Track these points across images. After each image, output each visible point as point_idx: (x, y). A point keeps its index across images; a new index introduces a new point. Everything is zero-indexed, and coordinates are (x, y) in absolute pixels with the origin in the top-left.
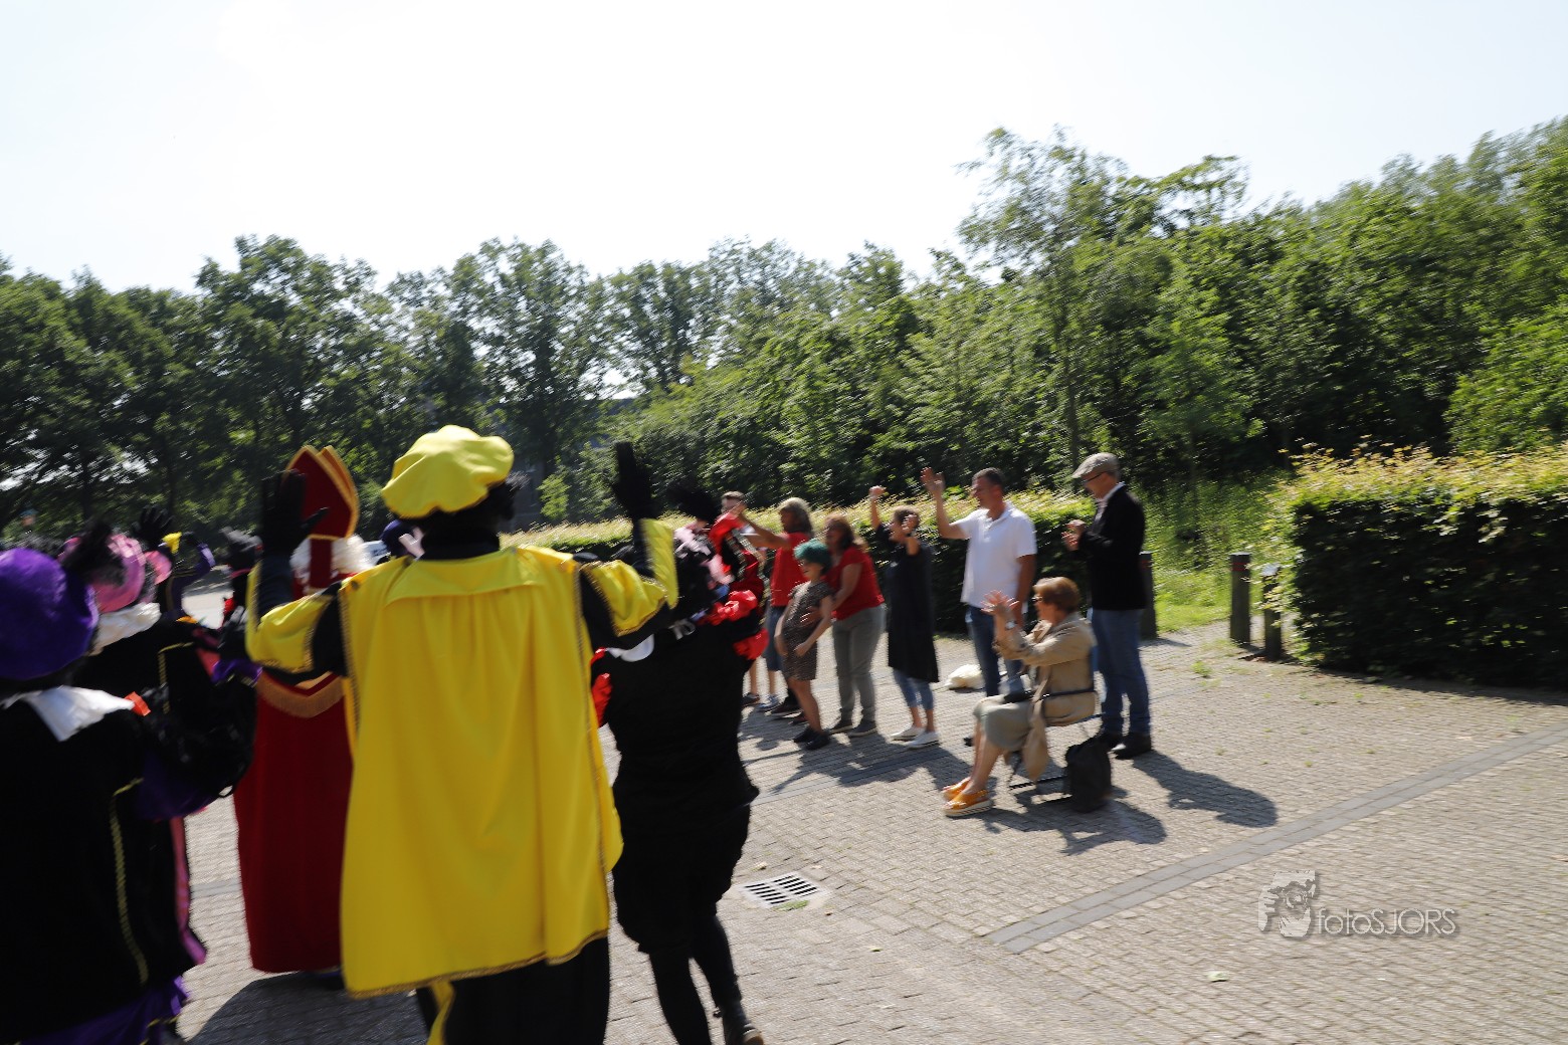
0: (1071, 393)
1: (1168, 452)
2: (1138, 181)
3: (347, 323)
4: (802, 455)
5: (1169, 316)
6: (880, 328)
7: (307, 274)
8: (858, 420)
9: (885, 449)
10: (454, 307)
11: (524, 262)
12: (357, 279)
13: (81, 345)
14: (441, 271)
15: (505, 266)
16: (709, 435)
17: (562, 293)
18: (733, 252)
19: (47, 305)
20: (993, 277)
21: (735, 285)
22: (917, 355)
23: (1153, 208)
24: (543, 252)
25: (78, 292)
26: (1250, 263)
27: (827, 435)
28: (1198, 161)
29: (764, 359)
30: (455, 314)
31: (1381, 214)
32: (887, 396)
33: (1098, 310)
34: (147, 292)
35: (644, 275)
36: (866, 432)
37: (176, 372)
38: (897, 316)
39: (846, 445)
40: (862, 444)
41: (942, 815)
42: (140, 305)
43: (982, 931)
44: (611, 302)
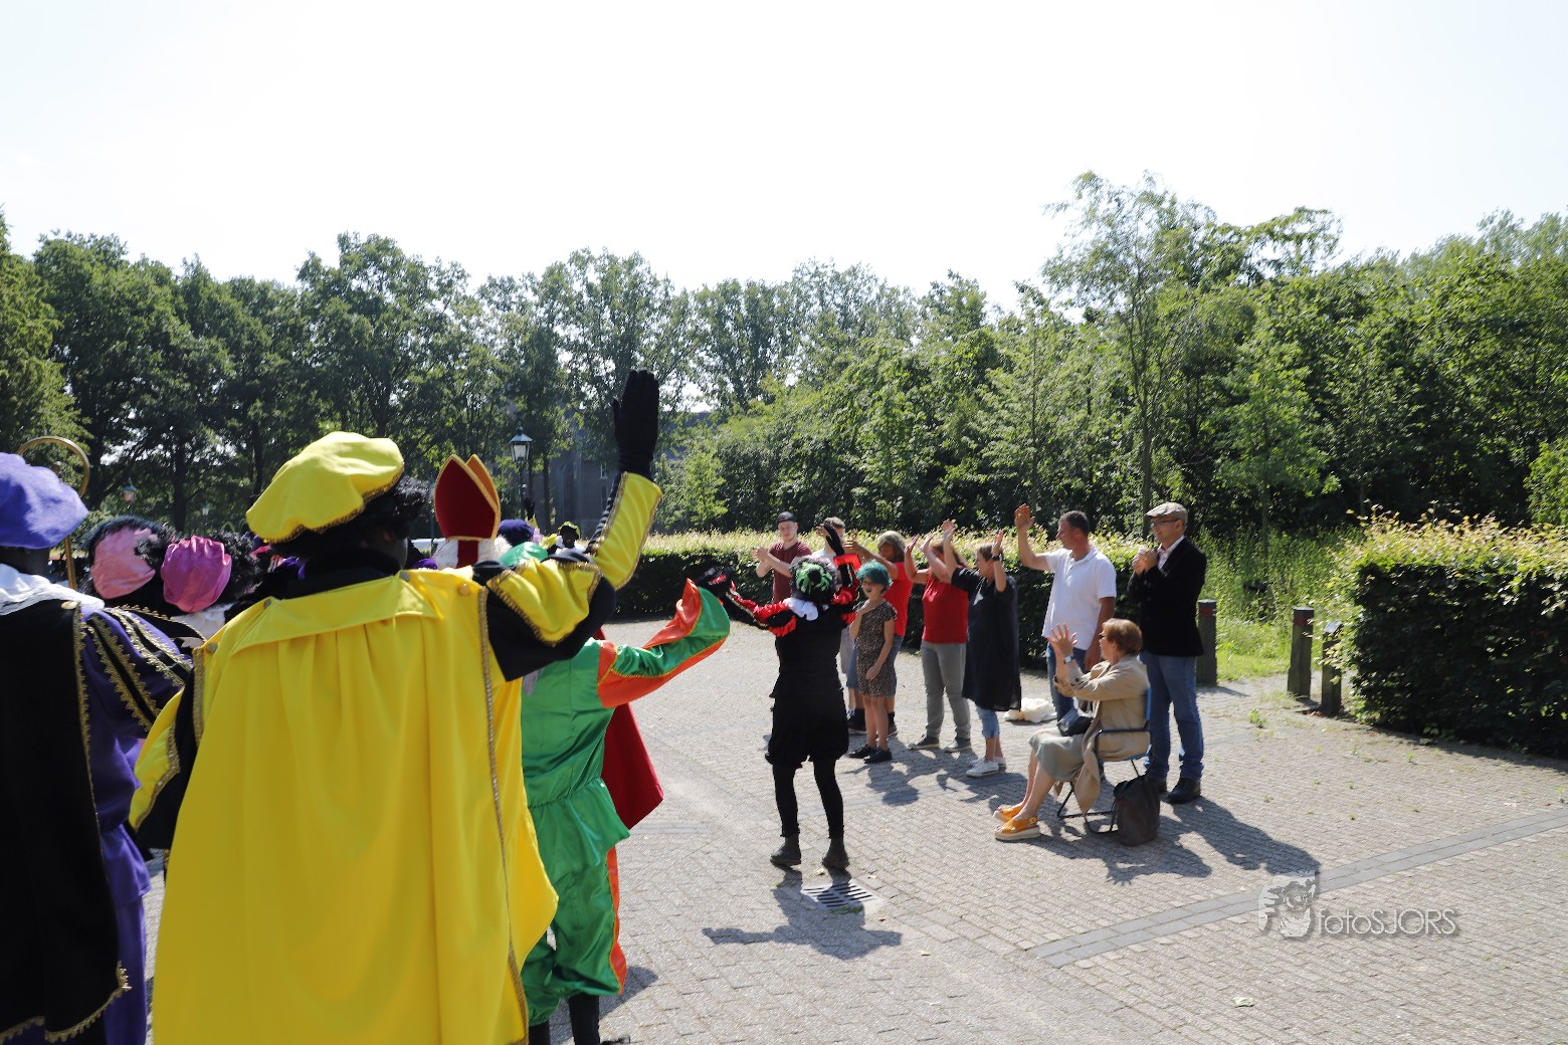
0: (1147, 437)
1: (1242, 501)
2: (1226, 229)
3: (437, 323)
4: (875, 481)
5: (1250, 369)
6: (960, 360)
7: (403, 274)
8: (932, 450)
9: (956, 481)
10: (541, 312)
11: (612, 270)
12: (450, 283)
13: (186, 330)
14: (531, 277)
15: (594, 277)
16: (785, 454)
17: (647, 304)
18: (817, 274)
19: (157, 291)
20: (1076, 316)
21: (816, 309)
22: (995, 390)
23: (1240, 257)
24: (631, 264)
25: (186, 278)
26: (1336, 317)
27: (899, 462)
28: (1290, 212)
29: (842, 384)
30: (540, 320)
31: (1475, 275)
32: (962, 427)
33: (1178, 356)
34: (251, 282)
35: (728, 292)
36: (938, 463)
37: (272, 361)
38: (977, 349)
39: (919, 474)
40: (933, 475)
41: (994, 838)
42: (242, 294)
43: (1025, 945)
44: (694, 318)
